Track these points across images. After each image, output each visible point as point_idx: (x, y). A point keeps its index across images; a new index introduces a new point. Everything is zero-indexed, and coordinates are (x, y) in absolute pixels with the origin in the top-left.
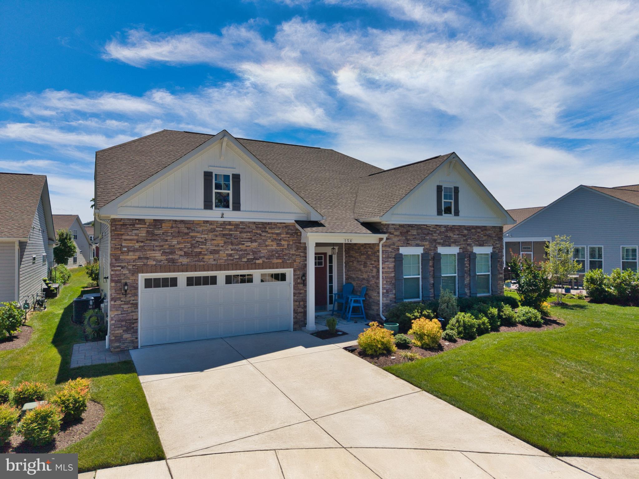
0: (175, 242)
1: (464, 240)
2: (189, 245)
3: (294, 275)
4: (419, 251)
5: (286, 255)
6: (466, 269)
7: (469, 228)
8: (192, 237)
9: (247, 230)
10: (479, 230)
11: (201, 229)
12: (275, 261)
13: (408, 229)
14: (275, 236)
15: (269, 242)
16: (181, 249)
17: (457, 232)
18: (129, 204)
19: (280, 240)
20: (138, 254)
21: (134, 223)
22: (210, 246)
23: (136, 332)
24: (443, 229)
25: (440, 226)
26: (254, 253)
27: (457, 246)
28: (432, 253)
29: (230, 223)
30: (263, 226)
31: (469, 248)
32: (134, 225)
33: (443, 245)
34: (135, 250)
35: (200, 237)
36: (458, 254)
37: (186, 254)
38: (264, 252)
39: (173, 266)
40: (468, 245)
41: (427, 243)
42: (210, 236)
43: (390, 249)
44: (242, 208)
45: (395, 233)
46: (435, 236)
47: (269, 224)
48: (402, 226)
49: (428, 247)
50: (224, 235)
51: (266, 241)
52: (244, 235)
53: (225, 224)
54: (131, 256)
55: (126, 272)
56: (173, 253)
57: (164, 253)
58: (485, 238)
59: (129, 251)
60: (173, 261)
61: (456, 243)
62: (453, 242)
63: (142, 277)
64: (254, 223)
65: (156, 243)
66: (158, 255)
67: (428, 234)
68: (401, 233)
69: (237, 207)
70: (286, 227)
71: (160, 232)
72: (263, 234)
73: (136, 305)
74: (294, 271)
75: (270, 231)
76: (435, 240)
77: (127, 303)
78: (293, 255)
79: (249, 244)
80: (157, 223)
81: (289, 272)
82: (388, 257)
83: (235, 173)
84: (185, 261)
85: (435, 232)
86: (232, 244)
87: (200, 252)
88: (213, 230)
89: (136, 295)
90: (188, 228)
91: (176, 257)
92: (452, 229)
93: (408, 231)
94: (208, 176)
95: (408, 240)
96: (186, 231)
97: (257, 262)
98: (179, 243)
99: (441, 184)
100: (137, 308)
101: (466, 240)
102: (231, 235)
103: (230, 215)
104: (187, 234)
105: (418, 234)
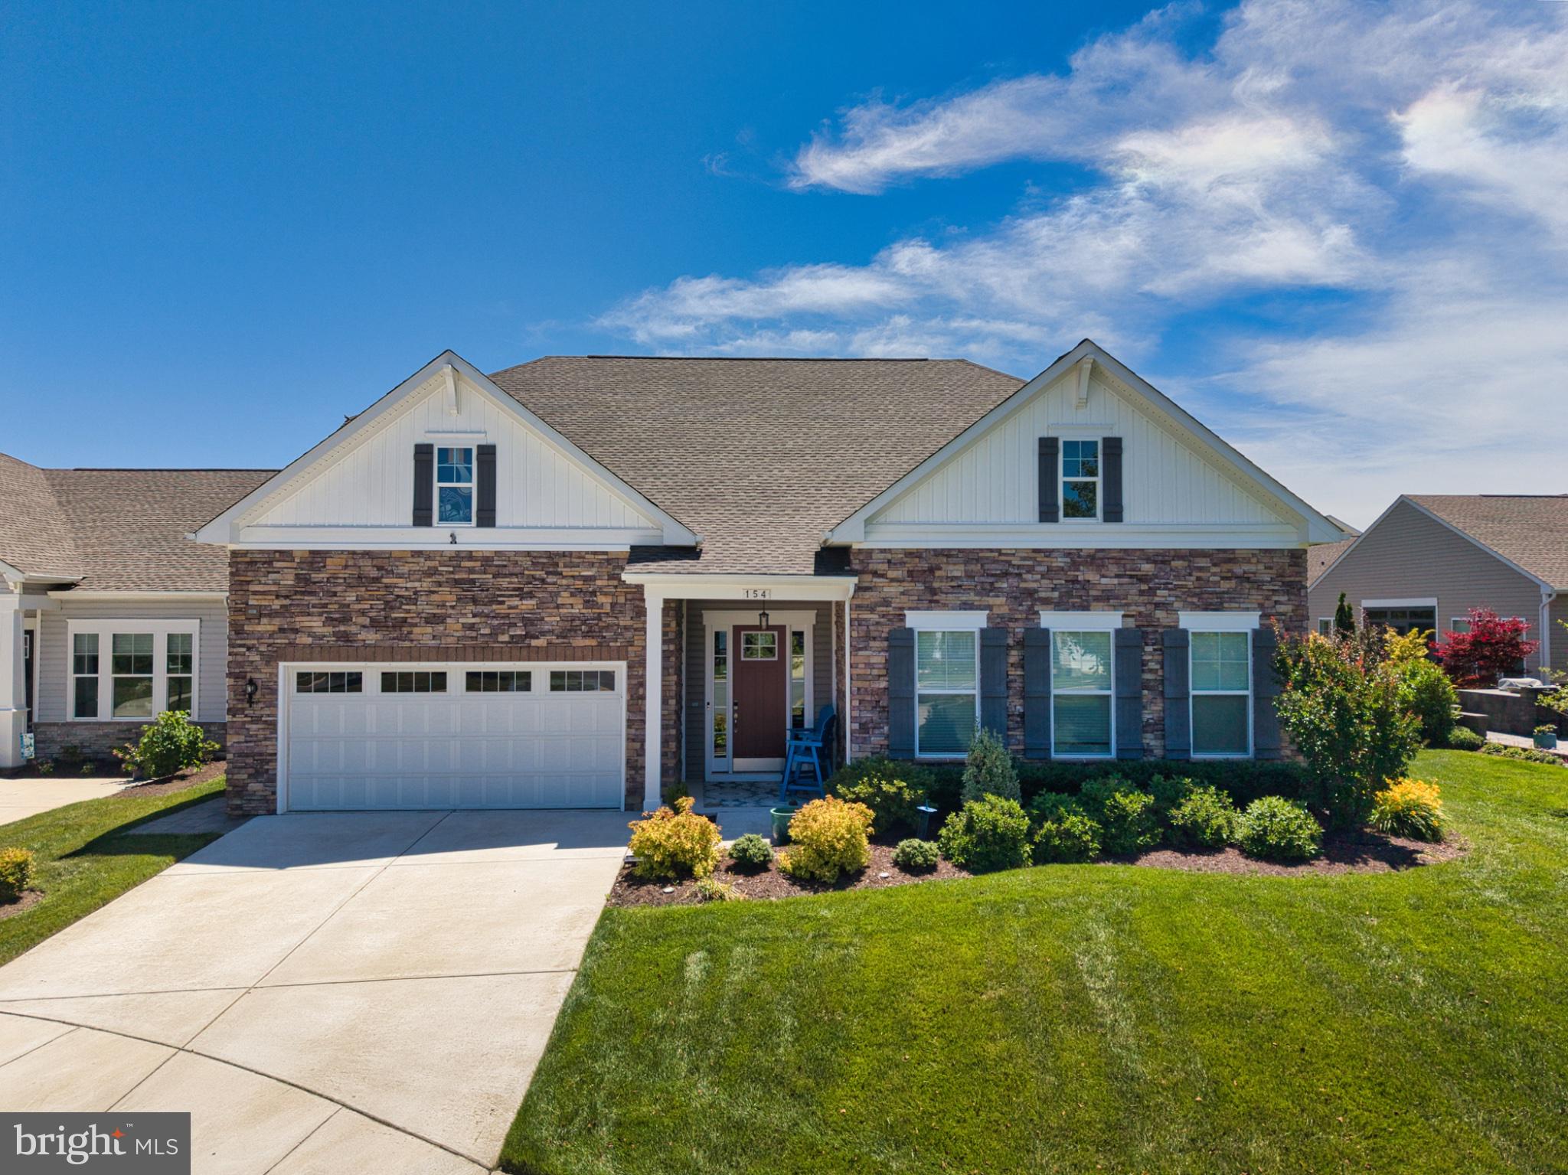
0: (351, 597)
1: (1142, 593)
2: (380, 604)
3: (629, 677)
4: (975, 621)
5: (608, 627)
6: (1148, 676)
7: (1161, 558)
8: (387, 587)
9: (512, 569)
10: (1203, 562)
11: (405, 569)
12: (579, 642)
13: (934, 561)
14: (579, 583)
15: (564, 598)
16: (363, 613)
17: (1114, 569)
18: (262, 520)
19: (594, 593)
20: (278, 622)
21: (270, 559)
22: (425, 607)
23: (273, 780)
24: (1060, 562)
25: (1048, 553)
26: (527, 622)
27: (1115, 608)
28: (1019, 629)
29: (470, 556)
30: (551, 561)
31: (1160, 614)
32: (270, 563)
33: (1060, 605)
34: (272, 614)
35: (404, 586)
36: (1118, 632)
37: (375, 624)
38: (552, 620)
39: (346, 646)
40: (1157, 605)
41: (1002, 600)
42: (426, 584)
43: (874, 617)
44: (499, 521)
45: (891, 574)
46: (1031, 582)
47: (564, 554)
48: (910, 554)
49: (1005, 610)
50: (457, 582)
51: (557, 594)
52: (504, 582)
53: (458, 556)
54: (266, 626)
55: (254, 657)
56: (346, 620)
57: (329, 621)
58: (1226, 585)
59: (260, 616)
60: (346, 637)
61: (1107, 599)
62: (1097, 599)
63: (287, 672)
64: (528, 554)
65: (314, 600)
66: (316, 624)
67: (1005, 574)
68: (910, 573)
69: (487, 518)
70: (609, 561)
71: (322, 576)
72: (551, 579)
73: (273, 726)
74: (629, 667)
75: (566, 572)
76: (1031, 593)
77: (257, 720)
78: (626, 628)
79: (515, 602)
80: (317, 558)
81: (619, 668)
82: (869, 637)
83: (483, 443)
84: (371, 637)
85: (1030, 570)
86: (475, 601)
87: (405, 620)
88: (431, 572)
89: (273, 704)
90: (380, 568)
91: (354, 629)
92: (1097, 559)
93: (932, 570)
94: (423, 452)
95: (933, 592)
96: (374, 573)
97: (534, 643)
98: (359, 600)
99: (1052, 434)
100: (275, 731)
101: (1152, 592)
102: (473, 581)
103: (472, 538)
104: (377, 580)
105: (970, 576)
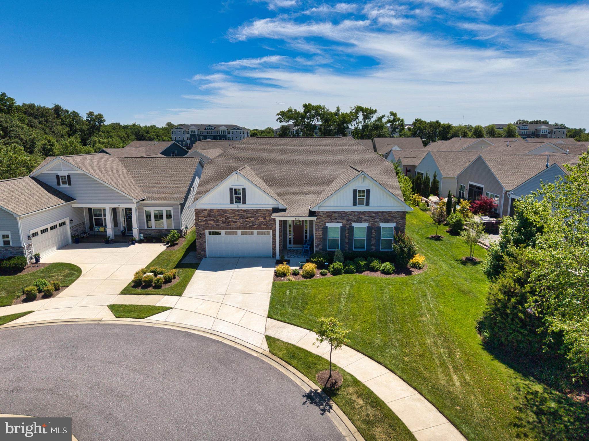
0: (219, 218)
1: (372, 220)
2: (224, 219)
3: (273, 233)
4: (340, 225)
5: (268, 224)
6: (373, 235)
7: (377, 213)
8: (225, 216)
9: (249, 212)
10: (385, 214)
11: (229, 212)
12: (263, 226)
13: (332, 213)
14: (262, 215)
15: (260, 218)
16: (221, 221)
17: (367, 215)
18: (200, 203)
19: (265, 217)
20: (205, 222)
21: (203, 210)
22: (232, 219)
23: (205, 251)
24: (357, 214)
25: (354, 212)
26: (253, 222)
28: (348, 226)
29: (241, 210)
30: (257, 211)
31: (376, 224)
32: (202, 211)
33: (356, 222)
34: (203, 221)
35: (229, 215)
36: (367, 227)
37: (223, 223)
38: (257, 222)
39: (218, 227)
40: (376, 222)
41: (345, 221)
42: (233, 215)
43: (320, 224)
44: (247, 203)
45: (323, 216)
46: (351, 217)
47: (259, 209)
48: (327, 212)
49: (345, 223)
50: (239, 215)
51: (258, 217)
52: (248, 215)
53: (239, 210)
54: (202, 223)
55: (201, 229)
56: (218, 222)
57: (215, 222)
58: (389, 218)
59: (201, 221)
60: (218, 225)
61: (366, 221)
62: (364, 221)
63: (207, 232)
64: (253, 209)
65: (211, 218)
66: (212, 223)
67: (346, 216)
68: (327, 216)
69: (244, 202)
70: (268, 211)
71: (213, 214)
72: (257, 214)
73: (205, 242)
74: (273, 231)
75: (260, 213)
76: (350, 220)
77: (202, 241)
78: (272, 224)
79: (250, 219)
80: (211, 210)
81: (271, 231)
82: (319, 228)
83: (243, 187)
84: (223, 225)
85: (351, 215)
86: (242, 218)
87: (229, 222)
88: (234, 213)
89: (205, 238)
90: (224, 212)
91: (219, 224)
92: (364, 213)
93: (331, 215)
94: (231, 189)
95: (332, 219)
96: (223, 213)
97: (254, 226)
98: (220, 218)
99: (356, 189)
100: (205, 243)
101: (374, 219)
102: (242, 215)
103: (241, 206)
104: (223, 214)
105: (339, 216)
